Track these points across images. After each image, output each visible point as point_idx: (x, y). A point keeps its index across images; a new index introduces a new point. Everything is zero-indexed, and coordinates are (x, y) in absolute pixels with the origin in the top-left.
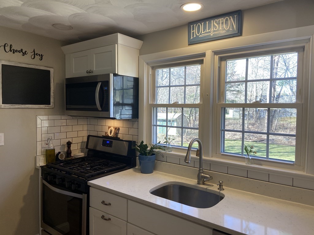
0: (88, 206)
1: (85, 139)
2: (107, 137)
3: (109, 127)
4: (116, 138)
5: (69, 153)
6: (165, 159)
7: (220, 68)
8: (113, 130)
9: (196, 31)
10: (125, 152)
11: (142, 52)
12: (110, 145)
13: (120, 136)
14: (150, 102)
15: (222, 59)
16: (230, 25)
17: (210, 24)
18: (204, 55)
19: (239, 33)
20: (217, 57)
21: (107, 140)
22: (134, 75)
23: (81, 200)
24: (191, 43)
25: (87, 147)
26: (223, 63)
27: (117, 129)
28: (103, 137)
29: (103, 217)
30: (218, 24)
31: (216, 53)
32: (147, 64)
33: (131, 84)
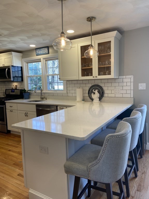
0: (6, 109)
1: (5, 91)
3: (13, 86)
4: (16, 89)
7: (46, 63)
8: (15, 86)
9: (37, 51)
10: (19, 94)
11: (23, 57)
12: (14, 92)
13: (18, 88)
14: (27, 75)
16: (46, 50)
17: (41, 49)
18: (40, 59)
19: (49, 53)
21: (13, 90)
22: (20, 66)
23: (3, 107)
24: (37, 55)
25: (5, 94)
26: (47, 62)
27: (16, 86)
28: (11, 89)
29: (10, 111)
30: (43, 50)
31: (44, 59)
32: (25, 61)
33: (20, 69)
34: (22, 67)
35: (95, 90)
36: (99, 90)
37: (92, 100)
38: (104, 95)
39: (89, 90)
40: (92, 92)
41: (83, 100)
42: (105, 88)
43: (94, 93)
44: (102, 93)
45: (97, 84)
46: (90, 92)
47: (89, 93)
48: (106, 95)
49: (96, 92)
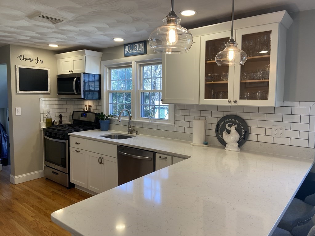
0: (69, 146)
1: (72, 114)
2: (84, 111)
3: (86, 105)
4: (89, 112)
5: (61, 122)
6: (115, 123)
7: (140, 71)
8: (88, 107)
9: (127, 49)
10: (93, 120)
11: (103, 59)
12: (85, 116)
13: (92, 111)
14: (108, 89)
15: (141, 66)
16: (141, 47)
17: (133, 46)
18: (131, 63)
19: (145, 53)
20: (138, 65)
21: (84, 113)
22: (98, 73)
23: (65, 143)
24: (126, 56)
25: (72, 119)
26: (142, 68)
27: (90, 106)
28: (82, 111)
29: (76, 151)
30: (136, 47)
31: (137, 62)
32: (106, 66)
33: (97, 78)
34: (100, 76)
35: (230, 126)
36: (238, 126)
37: (224, 144)
38: (248, 136)
39: (218, 125)
40: (224, 129)
41: (206, 143)
42: (251, 124)
43: (229, 132)
44: (246, 132)
45: (235, 114)
46: (220, 129)
47: (217, 130)
48: (252, 137)
49: (233, 129)
